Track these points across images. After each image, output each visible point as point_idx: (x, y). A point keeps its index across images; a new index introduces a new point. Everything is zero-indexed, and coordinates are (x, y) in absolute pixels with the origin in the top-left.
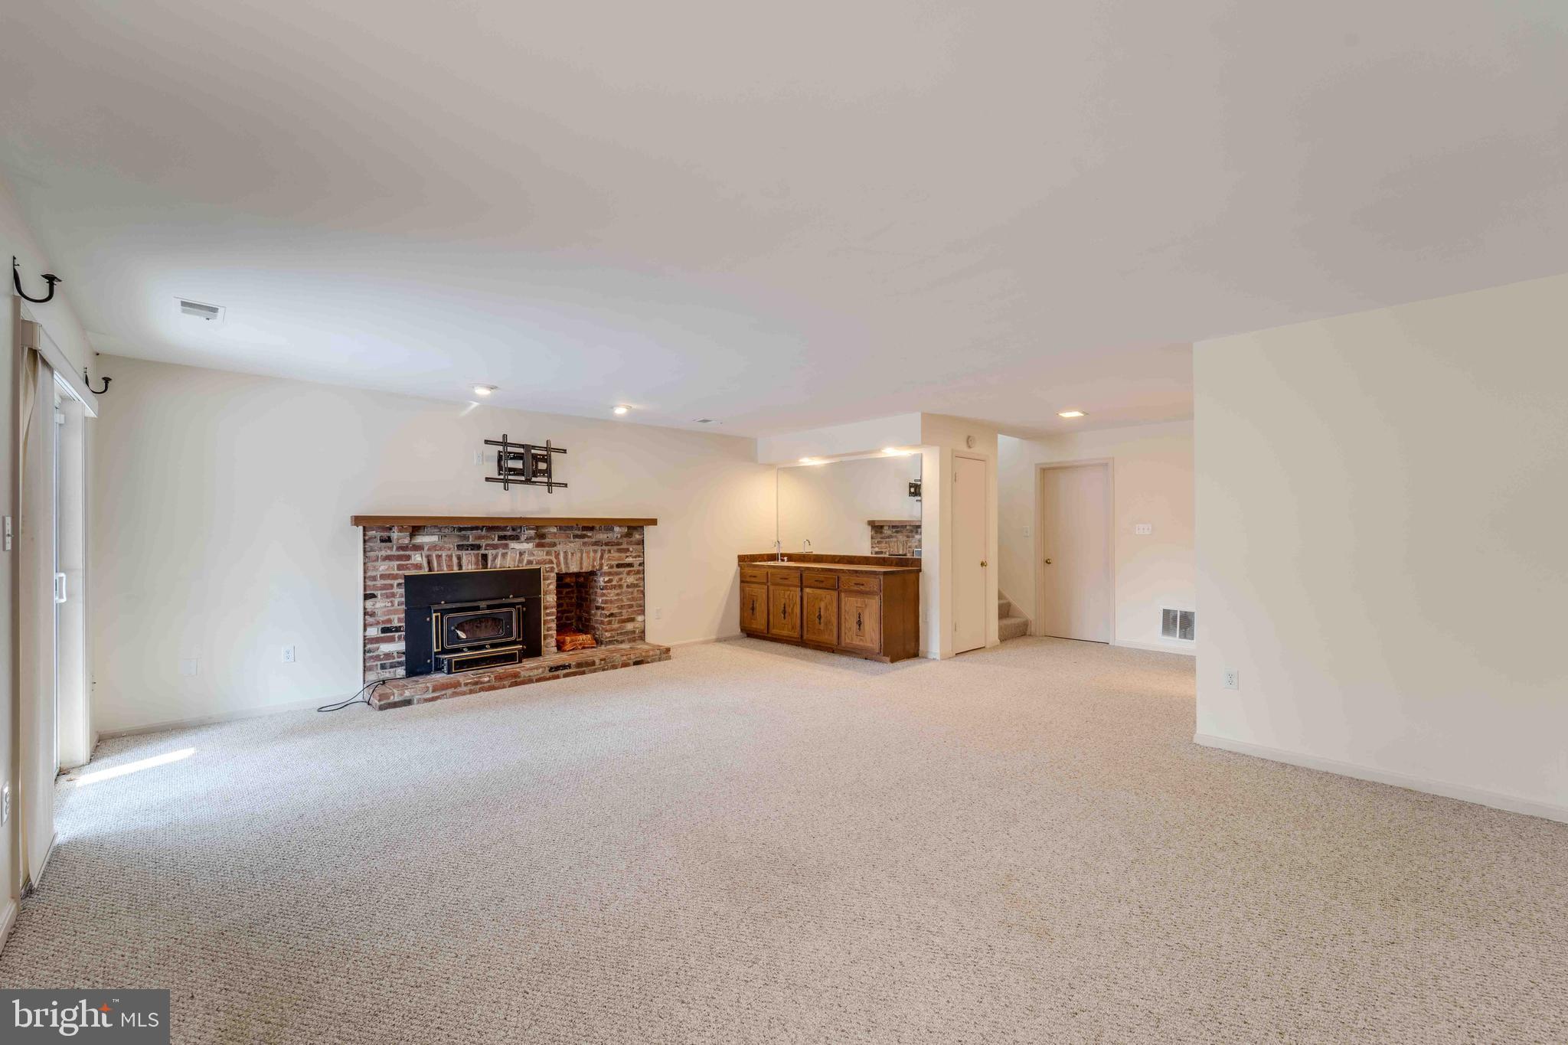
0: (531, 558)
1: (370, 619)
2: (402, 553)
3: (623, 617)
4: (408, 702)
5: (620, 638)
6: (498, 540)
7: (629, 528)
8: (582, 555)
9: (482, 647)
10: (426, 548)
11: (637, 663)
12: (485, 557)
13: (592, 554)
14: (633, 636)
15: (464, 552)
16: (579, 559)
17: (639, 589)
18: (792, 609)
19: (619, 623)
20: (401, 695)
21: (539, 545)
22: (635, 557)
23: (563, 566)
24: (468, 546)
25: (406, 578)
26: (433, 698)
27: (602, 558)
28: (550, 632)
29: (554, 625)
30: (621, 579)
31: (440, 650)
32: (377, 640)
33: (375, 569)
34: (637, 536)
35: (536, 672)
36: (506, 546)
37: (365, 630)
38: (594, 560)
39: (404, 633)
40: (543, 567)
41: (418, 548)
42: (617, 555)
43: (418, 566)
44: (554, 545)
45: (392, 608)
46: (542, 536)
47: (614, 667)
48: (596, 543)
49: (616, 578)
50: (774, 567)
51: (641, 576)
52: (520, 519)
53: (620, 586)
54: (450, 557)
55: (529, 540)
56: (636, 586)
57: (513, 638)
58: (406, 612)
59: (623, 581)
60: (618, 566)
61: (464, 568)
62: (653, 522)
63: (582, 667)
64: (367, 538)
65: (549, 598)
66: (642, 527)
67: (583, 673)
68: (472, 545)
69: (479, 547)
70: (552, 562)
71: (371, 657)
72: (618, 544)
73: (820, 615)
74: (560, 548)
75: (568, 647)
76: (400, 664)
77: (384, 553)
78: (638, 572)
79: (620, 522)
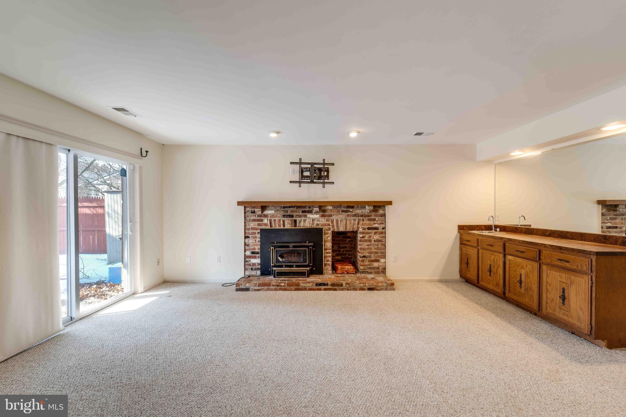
0: (318, 223)
1: (247, 248)
2: (259, 218)
3: (372, 259)
4: (247, 290)
5: (369, 271)
6: (302, 213)
7: (374, 207)
8: (347, 222)
9: (292, 266)
10: (269, 216)
11: (370, 289)
12: (295, 221)
13: (352, 221)
14: (378, 270)
15: (286, 219)
16: (344, 224)
17: (382, 242)
18: (497, 270)
19: (369, 261)
20: (245, 285)
21: (322, 216)
22: (380, 224)
23: (335, 227)
24: (287, 215)
25: (261, 230)
26: (258, 289)
27: (358, 224)
28: (328, 263)
29: (330, 259)
30: (370, 237)
31: (274, 265)
32: (249, 257)
33: (249, 225)
34: (381, 212)
35: (308, 285)
36: (306, 216)
37: (245, 252)
38: (353, 225)
39: (260, 255)
40: (324, 228)
41: (266, 216)
42: (368, 222)
43: (266, 225)
44: (331, 216)
45: (255, 243)
46: (324, 211)
47: (355, 289)
48: (355, 215)
49: (367, 236)
50: (483, 236)
51: (384, 235)
52: (313, 202)
53: (370, 241)
54: (280, 221)
55: (316, 213)
56: (381, 241)
57: (307, 264)
58: (261, 245)
59: (372, 238)
60: (369, 229)
61: (286, 226)
62: (390, 203)
63: (335, 286)
64: (246, 211)
65: (328, 244)
66: (384, 206)
67: (335, 290)
68: (289, 215)
69: (292, 216)
70: (329, 225)
71: (248, 264)
72: (369, 216)
73: (521, 280)
74: (334, 218)
75: (339, 271)
76: (258, 269)
77: (252, 218)
78: (382, 233)
79: (368, 203)
